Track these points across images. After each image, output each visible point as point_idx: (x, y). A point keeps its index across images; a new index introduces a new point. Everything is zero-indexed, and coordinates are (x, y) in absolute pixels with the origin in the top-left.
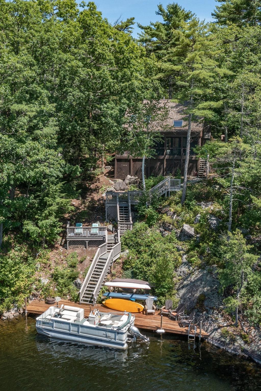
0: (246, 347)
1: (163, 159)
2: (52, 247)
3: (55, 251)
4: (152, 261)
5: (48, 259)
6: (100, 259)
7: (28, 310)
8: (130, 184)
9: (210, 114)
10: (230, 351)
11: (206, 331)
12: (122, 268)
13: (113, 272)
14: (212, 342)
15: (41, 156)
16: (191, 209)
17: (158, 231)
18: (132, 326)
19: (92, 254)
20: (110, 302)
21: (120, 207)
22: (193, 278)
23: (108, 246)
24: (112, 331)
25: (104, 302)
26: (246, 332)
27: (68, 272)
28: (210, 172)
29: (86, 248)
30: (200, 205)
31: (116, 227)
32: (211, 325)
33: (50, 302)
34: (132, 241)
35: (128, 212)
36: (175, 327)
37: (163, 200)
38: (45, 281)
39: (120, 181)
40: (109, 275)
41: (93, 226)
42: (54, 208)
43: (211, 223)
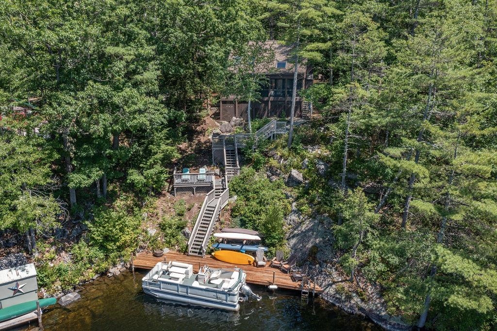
0: (363, 305)
1: (268, 101)
2: (158, 194)
3: (162, 198)
4: (261, 209)
5: (155, 208)
6: (208, 207)
7: (135, 265)
8: (235, 125)
9: (318, 57)
10: (346, 309)
11: (320, 286)
12: (231, 215)
13: (222, 219)
14: (326, 299)
15: (141, 106)
16: (298, 154)
17: (265, 175)
18: (243, 286)
19: (201, 200)
20: (219, 254)
21: (226, 151)
22: (304, 227)
23: (216, 192)
24: (223, 293)
25: (213, 254)
26: (362, 289)
27: (176, 221)
28: (313, 113)
29: (193, 194)
30: (307, 149)
31: (223, 171)
32: (325, 280)
33: (158, 255)
34: (240, 187)
35: (234, 156)
36: (286, 281)
37: (269, 142)
38: (152, 232)
39: (226, 123)
40: (218, 223)
41: (201, 172)
42: (160, 156)
43: (319, 168)
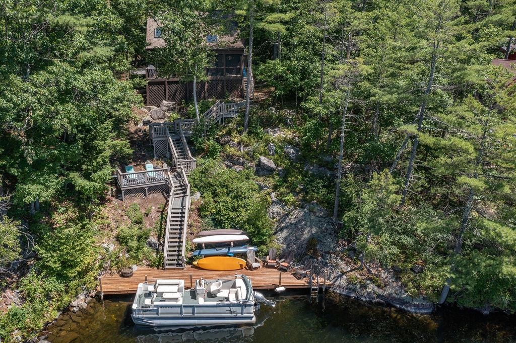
0: (380, 291)
2: (103, 200)
3: (108, 204)
4: (239, 205)
5: (105, 218)
10: (363, 299)
12: (199, 215)
14: (338, 292)
17: (223, 166)
18: (255, 293)
20: (203, 262)
21: (173, 141)
22: (292, 219)
23: (175, 191)
24: (237, 305)
25: (195, 263)
26: (375, 275)
27: (135, 230)
29: (145, 195)
30: (268, 132)
32: (333, 272)
33: (128, 275)
36: (289, 280)
38: (111, 247)
39: (154, 108)
41: (148, 169)
42: (108, 153)
43: (289, 152)
